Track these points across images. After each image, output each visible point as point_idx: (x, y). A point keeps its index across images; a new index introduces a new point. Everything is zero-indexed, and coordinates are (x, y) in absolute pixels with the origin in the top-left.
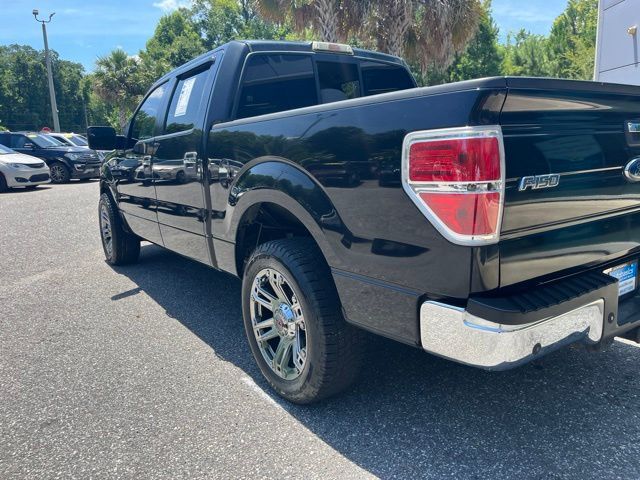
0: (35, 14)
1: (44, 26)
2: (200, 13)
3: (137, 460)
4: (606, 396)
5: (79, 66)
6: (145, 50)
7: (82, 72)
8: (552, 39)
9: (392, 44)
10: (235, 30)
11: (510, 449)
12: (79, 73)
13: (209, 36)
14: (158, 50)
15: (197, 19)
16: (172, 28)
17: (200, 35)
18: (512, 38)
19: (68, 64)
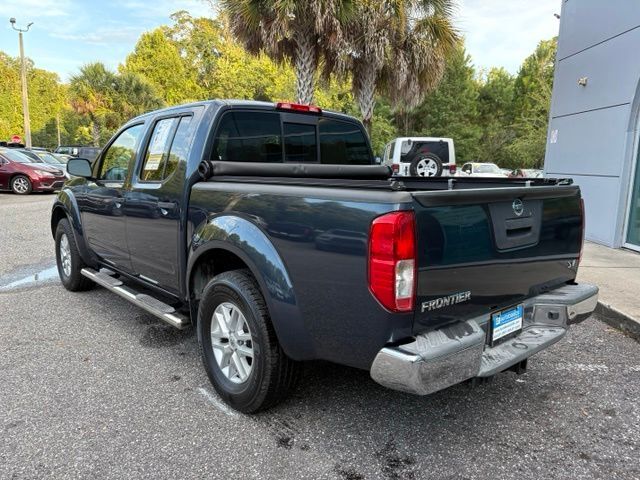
0: (13, 21)
1: (21, 34)
2: (182, 31)
3: (96, 457)
4: (519, 413)
5: (54, 76)
7: (57, 82)
8: (519, 79)
9: (365, 78)
10: (215, 51)
11: (428, 453)
12: (54, 83)
15: (178, 38)
17: (180, 53)
19: (44, 73)
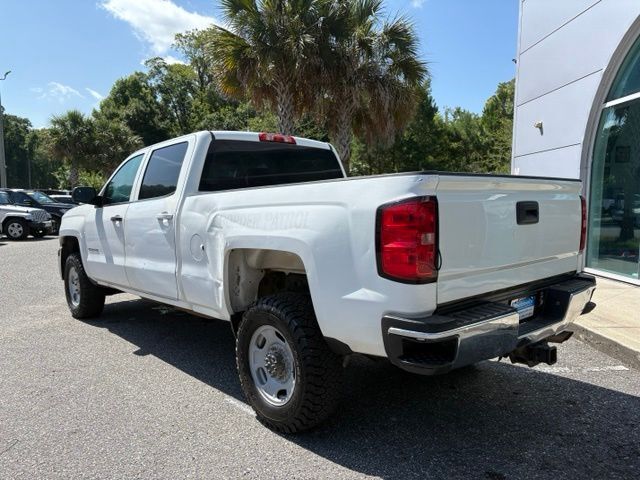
2: (157, 77)
5: (26, 121)
6: (98, 110)
7: (29, 127)
8: (484, 118)
9: (342, 122)
10: (189, 95)
12: (25, 127)
13: (164, 99)
14: (112, 110)
15: (153, 83)
16: (128, 91)
17: (155, 97)
18: (450, 116)
